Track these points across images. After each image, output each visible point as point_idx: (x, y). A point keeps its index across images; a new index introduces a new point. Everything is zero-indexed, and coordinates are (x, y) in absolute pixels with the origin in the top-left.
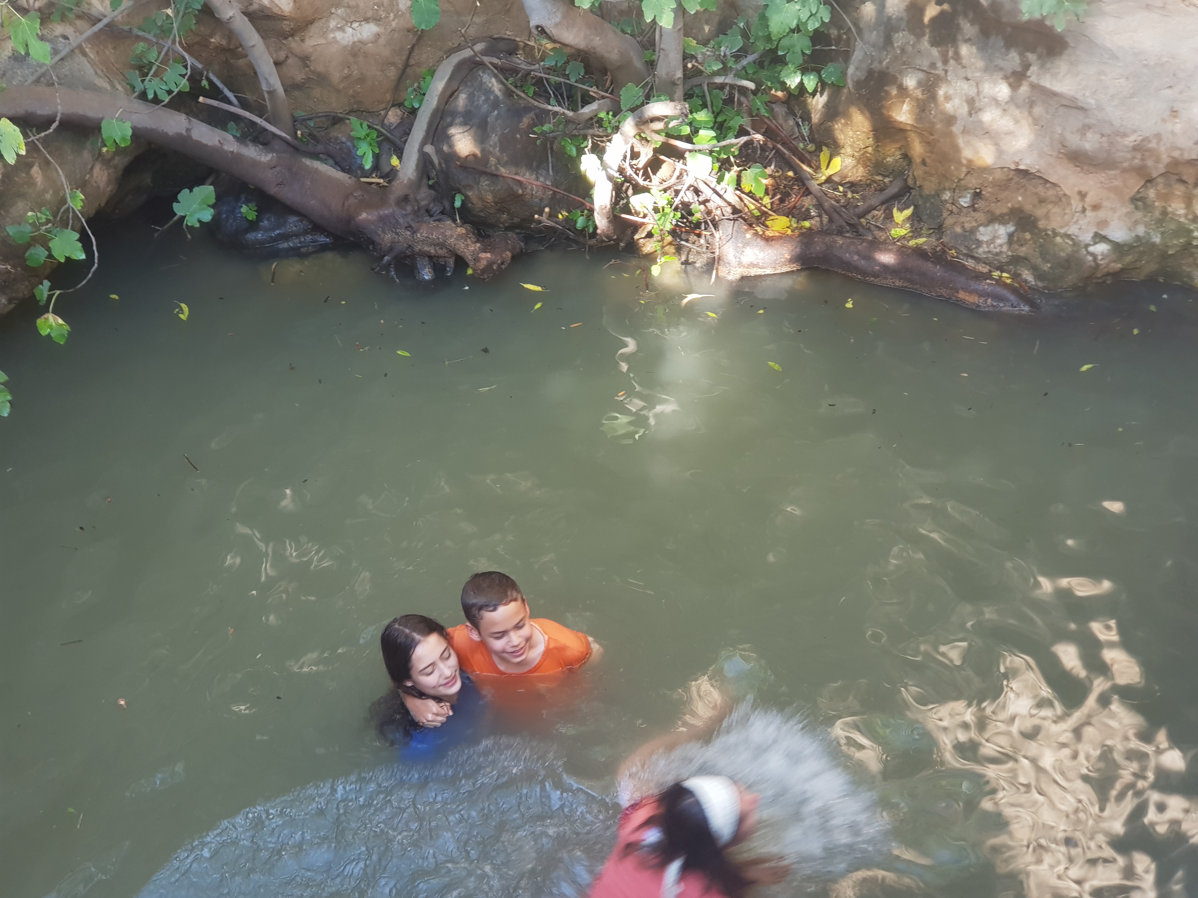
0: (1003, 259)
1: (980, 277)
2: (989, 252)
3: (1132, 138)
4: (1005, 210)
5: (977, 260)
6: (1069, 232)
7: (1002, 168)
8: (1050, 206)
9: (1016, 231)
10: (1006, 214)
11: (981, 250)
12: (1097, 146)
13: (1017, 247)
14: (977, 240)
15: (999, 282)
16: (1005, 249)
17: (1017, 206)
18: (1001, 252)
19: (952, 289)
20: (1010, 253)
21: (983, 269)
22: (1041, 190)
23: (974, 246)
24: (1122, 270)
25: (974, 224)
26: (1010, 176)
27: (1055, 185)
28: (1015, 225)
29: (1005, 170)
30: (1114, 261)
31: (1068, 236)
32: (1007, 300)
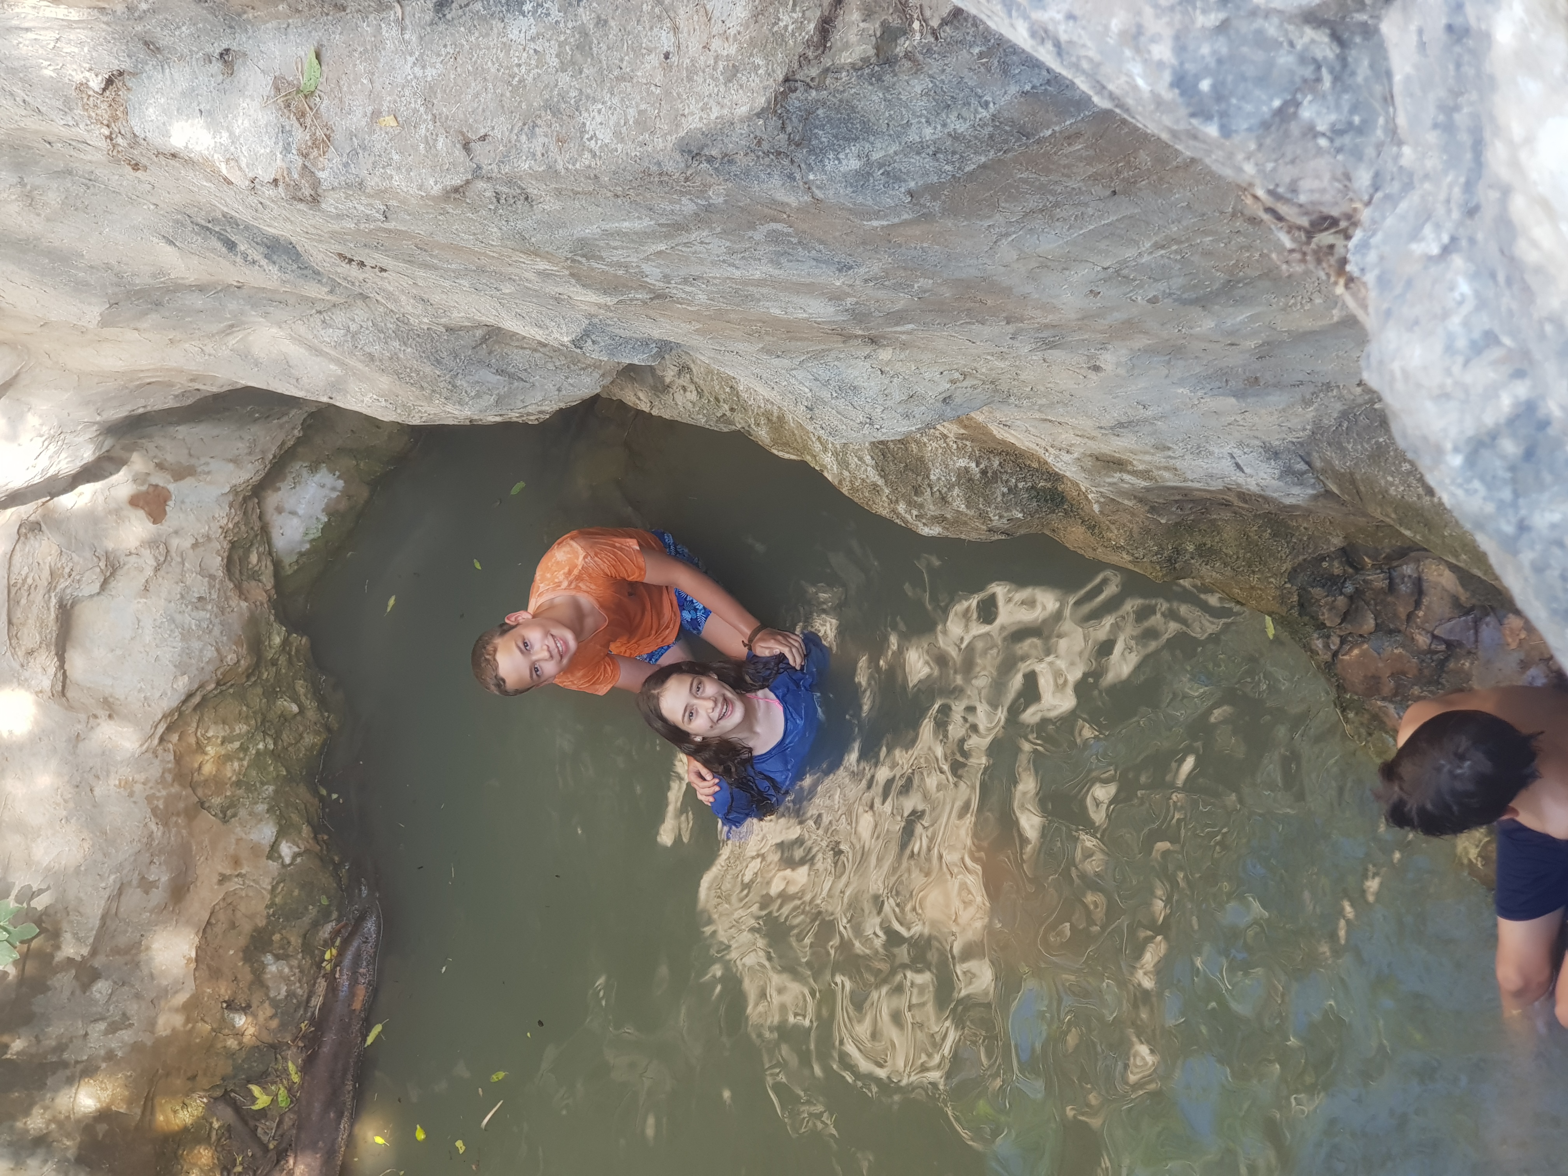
0: (307, 962)
1: (333, 987)
2: (300, 981)
3: (153, 827)
4: (247, 969)
5: (311, 994)
6: (269, 887)
7: (195, 979)
8: (239, 915)
9: (270, 952)
10: (252, 967)
11: (299, 991)
12: (164, 868)
13: (291, 949)
14: (286, 997)
15: (337, 962)
16: (295, 963)
17: (241, 955)
18: (299, 967)
19: (351, 1019)
20: (300, 956)
21: (322, 985)
22: (219, 929)
23: (295, 1001)
24: (309, 823)
25: (267, 1004)
26: (205, 967)
27: (212, 913)
28: (265, 953)
29: (197, 974)
30: (300, 833)
31: (274, 888)
32: (359, 949)
